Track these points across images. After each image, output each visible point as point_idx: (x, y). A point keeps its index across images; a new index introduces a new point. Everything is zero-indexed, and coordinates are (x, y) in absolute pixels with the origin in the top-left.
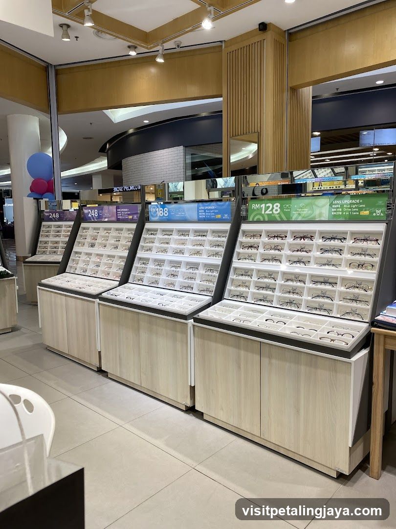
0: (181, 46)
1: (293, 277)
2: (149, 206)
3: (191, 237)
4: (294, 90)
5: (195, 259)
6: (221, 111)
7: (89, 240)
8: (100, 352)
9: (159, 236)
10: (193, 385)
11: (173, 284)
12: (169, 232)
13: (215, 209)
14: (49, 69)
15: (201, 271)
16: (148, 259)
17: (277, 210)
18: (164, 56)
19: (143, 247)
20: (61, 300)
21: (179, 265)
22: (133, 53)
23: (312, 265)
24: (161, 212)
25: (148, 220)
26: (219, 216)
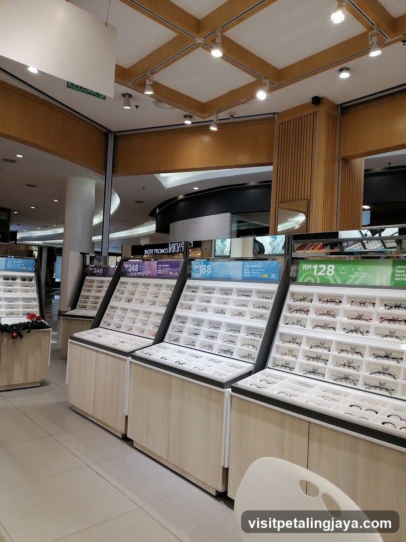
0: (235, 117)
1: (348, 348)
2: (193, 262)
3: (234, 297)
4: (346, 161)
5: (237, 321)
6: (271, 181)
7: (126, 295)
8: (127, 417)
9: (200, 294)
10: (226, 467)
11: (211, 346)
12: (210, 290)
13: (262, 268)
14: (110, 135)
15: (243, 334)
16: (186, 318)
17: (330, 272)
18: (218, 126)
19: (182, 304)
20: (91, 354)
21: (219, 327)
22: (188, 122)
23: (372, 336)
24: (203, 269)
25: (189, 276)
26: (266, 276)
